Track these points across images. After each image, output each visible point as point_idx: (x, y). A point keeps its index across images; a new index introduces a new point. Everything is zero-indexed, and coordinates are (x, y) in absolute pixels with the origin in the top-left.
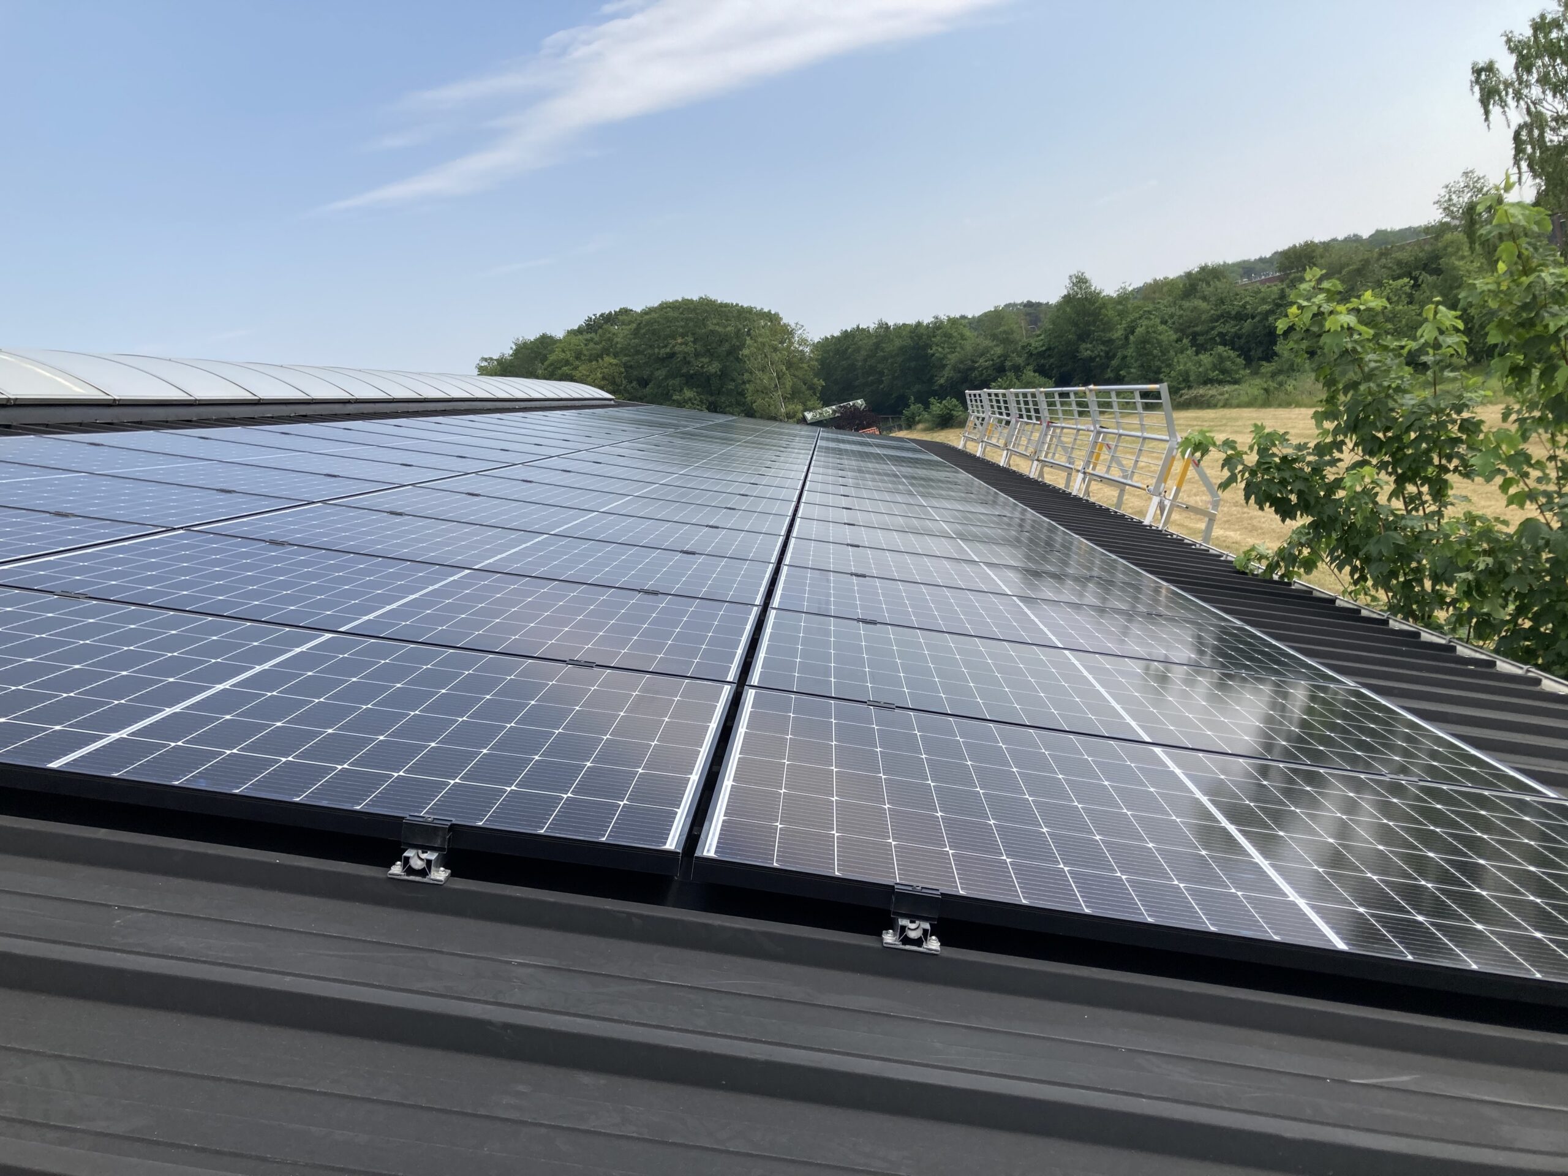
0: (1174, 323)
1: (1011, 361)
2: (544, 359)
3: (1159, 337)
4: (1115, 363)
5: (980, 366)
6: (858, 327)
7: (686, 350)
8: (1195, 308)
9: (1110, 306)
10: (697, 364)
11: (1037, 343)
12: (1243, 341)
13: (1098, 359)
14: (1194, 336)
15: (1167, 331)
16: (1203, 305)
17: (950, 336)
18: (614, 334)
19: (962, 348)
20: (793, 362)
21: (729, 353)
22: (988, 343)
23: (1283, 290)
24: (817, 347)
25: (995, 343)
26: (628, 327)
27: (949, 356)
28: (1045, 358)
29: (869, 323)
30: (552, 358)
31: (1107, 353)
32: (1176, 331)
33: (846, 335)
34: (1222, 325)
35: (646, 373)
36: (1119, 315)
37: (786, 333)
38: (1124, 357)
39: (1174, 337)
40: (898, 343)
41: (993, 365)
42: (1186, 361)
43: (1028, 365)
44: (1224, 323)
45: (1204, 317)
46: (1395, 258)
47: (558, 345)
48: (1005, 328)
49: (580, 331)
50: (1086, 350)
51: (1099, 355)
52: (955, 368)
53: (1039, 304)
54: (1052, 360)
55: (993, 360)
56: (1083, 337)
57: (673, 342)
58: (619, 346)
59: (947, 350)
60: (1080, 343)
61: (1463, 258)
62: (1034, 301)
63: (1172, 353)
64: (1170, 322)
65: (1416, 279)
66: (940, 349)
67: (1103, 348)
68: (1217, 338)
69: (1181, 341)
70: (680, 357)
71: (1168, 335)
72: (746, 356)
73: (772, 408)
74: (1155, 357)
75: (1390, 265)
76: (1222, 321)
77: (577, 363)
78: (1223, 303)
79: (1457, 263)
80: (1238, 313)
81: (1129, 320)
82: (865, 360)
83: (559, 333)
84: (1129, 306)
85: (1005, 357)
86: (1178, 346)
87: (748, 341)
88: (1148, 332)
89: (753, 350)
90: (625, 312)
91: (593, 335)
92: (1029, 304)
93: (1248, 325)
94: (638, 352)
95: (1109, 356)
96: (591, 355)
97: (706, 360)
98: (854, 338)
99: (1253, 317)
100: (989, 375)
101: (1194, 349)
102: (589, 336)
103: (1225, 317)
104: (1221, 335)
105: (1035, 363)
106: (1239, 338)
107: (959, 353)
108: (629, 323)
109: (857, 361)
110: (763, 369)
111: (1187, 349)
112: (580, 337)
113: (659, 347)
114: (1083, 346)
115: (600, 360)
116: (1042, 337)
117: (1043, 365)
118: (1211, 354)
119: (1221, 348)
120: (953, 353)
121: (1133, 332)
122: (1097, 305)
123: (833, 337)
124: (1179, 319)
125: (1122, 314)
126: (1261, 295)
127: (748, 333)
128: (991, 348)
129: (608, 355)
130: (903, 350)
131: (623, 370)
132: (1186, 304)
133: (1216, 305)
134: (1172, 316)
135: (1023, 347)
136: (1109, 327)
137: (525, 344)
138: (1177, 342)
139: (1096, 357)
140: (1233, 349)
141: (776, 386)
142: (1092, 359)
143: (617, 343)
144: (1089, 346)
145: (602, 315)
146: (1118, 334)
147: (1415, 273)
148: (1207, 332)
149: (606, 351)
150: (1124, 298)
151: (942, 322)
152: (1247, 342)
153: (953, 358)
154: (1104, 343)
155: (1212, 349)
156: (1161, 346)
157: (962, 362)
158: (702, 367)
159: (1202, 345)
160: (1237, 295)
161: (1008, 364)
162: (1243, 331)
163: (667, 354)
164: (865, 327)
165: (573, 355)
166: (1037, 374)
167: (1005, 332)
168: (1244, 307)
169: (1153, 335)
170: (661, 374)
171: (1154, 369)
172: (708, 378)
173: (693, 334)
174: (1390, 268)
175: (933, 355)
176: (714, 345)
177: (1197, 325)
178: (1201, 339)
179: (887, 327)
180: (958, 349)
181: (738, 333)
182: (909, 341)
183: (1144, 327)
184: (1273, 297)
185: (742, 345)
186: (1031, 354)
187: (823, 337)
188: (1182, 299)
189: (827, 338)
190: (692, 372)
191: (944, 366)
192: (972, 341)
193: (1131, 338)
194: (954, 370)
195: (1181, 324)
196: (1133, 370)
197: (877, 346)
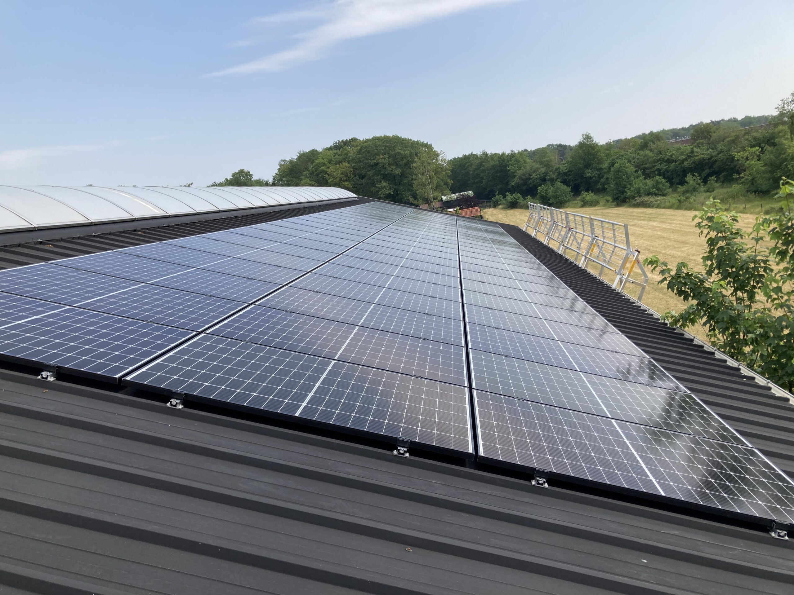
0: (634, 162)
1: (549, 176)
2: (313, 162)
3: (626, 169)
4: (602, 180)
5: (533, 178)
6: (472, 153)
7: (384, 162)
8: (646, 155)
9: (602, 151)
10: (389, 169)
11: (563, 168)
12: (669, 174)
13: (594, 178)
14: (644, 169)
15: (630, 166)
16: (651, 154)
17: (519, 161)
18: (348, 151)
19: (524, 168)
20: (438, 170)
21: (406, 164)
22: (538, 166)
23: (692, 149)
24: (450, 162)
25: (541, 166)
26: (356, 148)
27: (518, 172)
28: (566, 176)
29: (478, 152)
30: (317, 162)
31: (599, 175)
32: (636, 166)
33: (465, 157)
34: (659, 165)
35: (364, 172)
36: (606, 156)
37: (434, 155)
38: (607, 178)
39: (634, 170)
40: (492, 163)
41: (540, 177)
42: (639, 183)
43: (558, 179)
45: (650, 160)
46: (753, 136)
47: (320, 155)
48: (548, 159)
49: (331, 149)
50: (588, 173)
51: (595, 176)
52: (520, 178)
53: (565, 146)
54: (570, 177)
55: (540, 175)
56: (587, 166)
57: (378, 157)
58: (351, 158)
59: (517, 168)
60: (585, 169)
61: (787, 139)
62: (563, 144)
63: (632, 178)
64: (632, 161)
65: (762, 148)
66: (513, 168)
67: (597, 172)
68: (656, 172)
69: (638, 172)
70: (381, 165)
71: (631, 168)
72: (415, 167)
73: (426, 194)
74: (623, 179)
75: (750, 139)
76: (659, 162)
77: (329, 165)
78: (661, 154)
79: (784, 141)
80: (668, 159)
81: (611, 159)
82: (474, 171)
83: (320, 149)
84: (612, 152)
85: (546, 174)
86: (636, 174)
87: (416, 159)
88: (621, 167)
89: (419, 164)
90: (354, 140)
91: (337, 151)
92: (560, 146)
93: (673, 165)
94: (360, 162)
95: (600, 177)
96: (336, 161)
97: (393, 167)
98: (469, 159)
99: (676, 162)
100: (538, 183)
101: (644, 177)
102: (335, 151)
103: (661, 160)
104: (659, 170)
105: (561, 178)
106: (668, 172)
107: (523, 170)
108: (357, 146)
109: (470, 171)
110: (423, 174)
111: (640, 176)
112: (331, 152)
113: (371, 160)
114: (587, 171)
115: (341, 164)
116: (566, 165)
117: (566, 179)
118: (652, 180)
119: (658, 177)
120: (520, 170)
121: (613, 166)
122: (596, 150)
123: (458, 158)
124: (637, 160)
125: (608, 155)
126: (682, 150)
127: (416, 154)
128: (540, 168)
129: (345, 162)
130: (494, 167)
131: (352, 170)
132: (642, 153)
133: (657, 154)
134: (634, 158)
135: (556, 170)
136: (600, 162)
137: (304, 154)
138: (635, 172)
140: (664, 178)
141: (429, 183)
142: (591, 178)
143: (350, 156)
144: (590, 171)
145: (342, 141)
146: (605, 166)
147: (762, 145)
148: (651, 168)
149: (344, 160)
150: (609, 146)
151: (515, 154)
152: (672, 174)
154: (598, 170)
155: (653, 177)
156: (627, 174)
157: (524, 175)
158: (392, 171)
159: (648, 174)
160: (668, 149)
162: (670, 168)
163: (374, 163)
164: (475, 154)
165: (327, 161)
166: (562, 184)
167: (547, 161)
168: (671, 156)
169: (624, 168)
170: (371, 173)
171: (623, 185)
172: (394, 177)
173: (388, 154)
174: (750, 141)
175: (509, 170)
176: (398, 160)
177: (646, 164)
178: (648, 171)
179: (487, 155)
180: (522, 168)
181: (411, 154)
182: (498, 162)
183: (619, 164)
184: (687, 152)
185: (412, 162)
186: (559, 173)
187: (453, 157)
188: (640, 150)
189: (455, 158)
190: (386, 173)
191: (515, 176)
192: (530, 164)
193: (612, 169)
195: (638, 163)
196: (611, 185)
197: (481, 164)
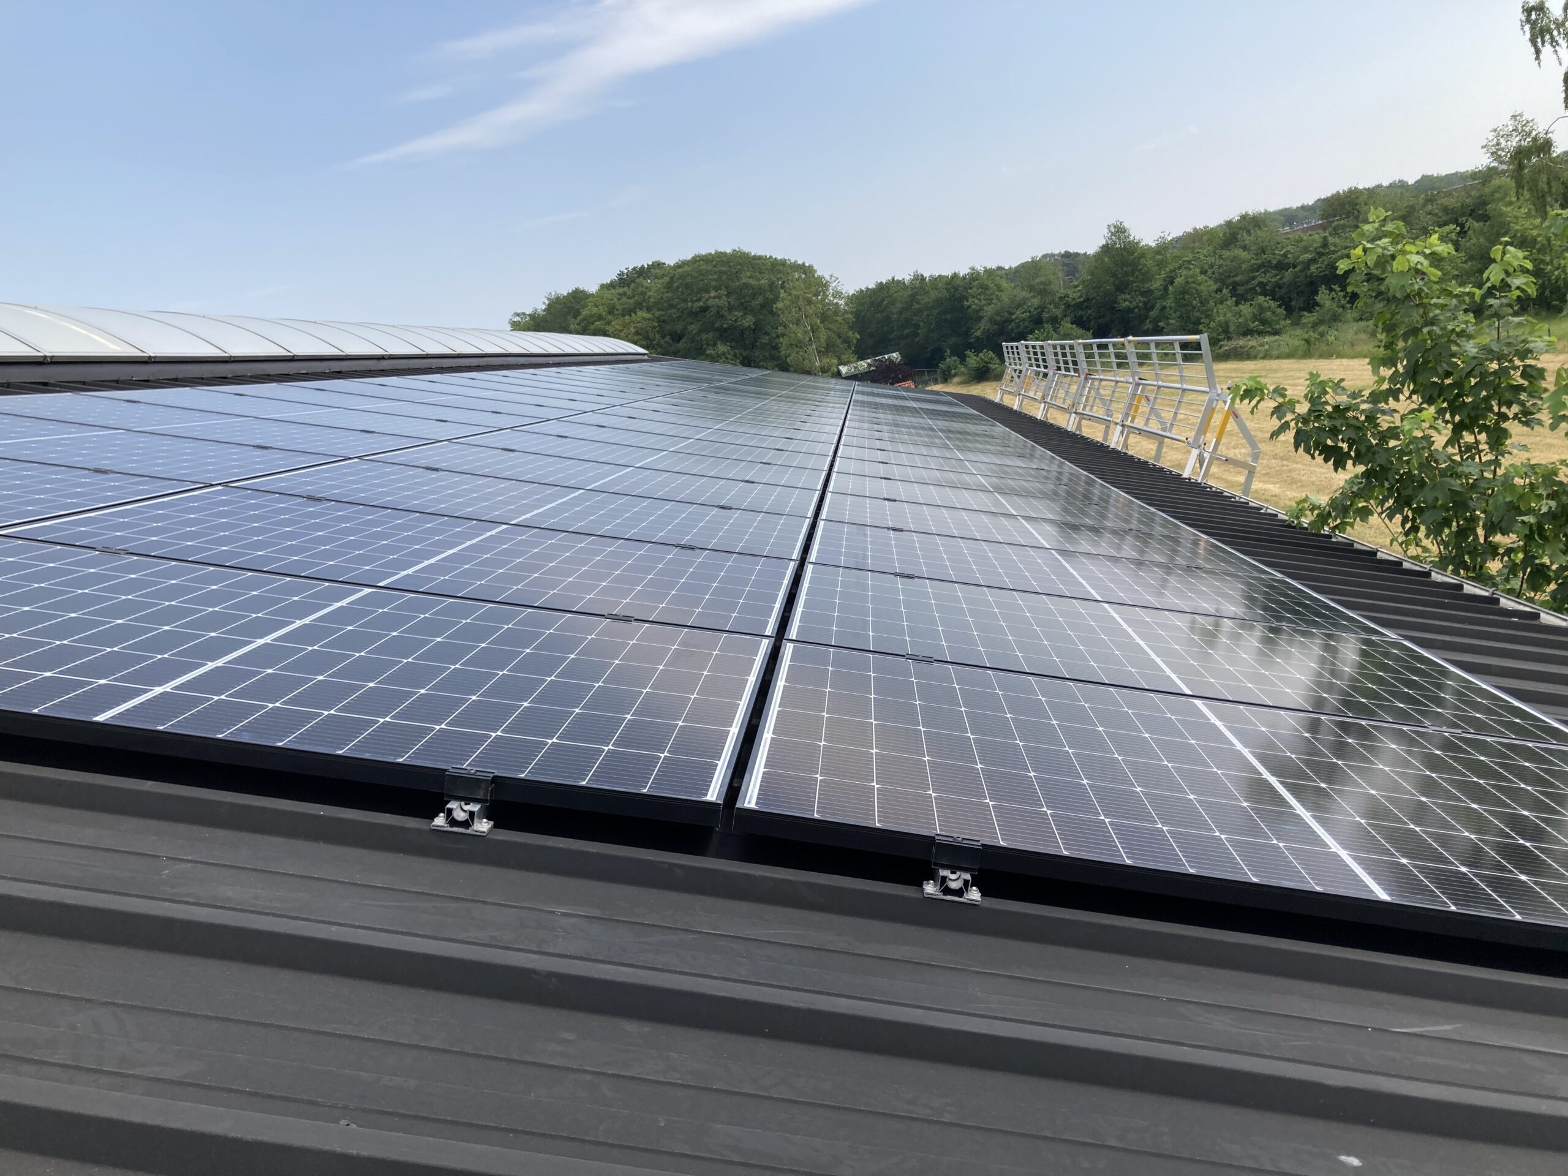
0: (1213, 273)
1: (1048, 312)
2: (577, 314)
3: (1199, 288)
4: (1153, 314)
5: (1017, 318)
6: (893, 278)
7: (719, 304)
8: (1235, 257)
9: (1149, 256)
10: (730, 319)
11: (1075, 295)
12: (1283, 290)
13: (1136, 310)
14: (1234, 287)
15: (1206, 281)
16: (1244, 255)
17: (986, 288)
18: (647, 288)
19: (998, 299)
20: (827, 316)
21: (763, 306)
22: (1025, 294)
23: (1325, 238)
24: (851, 299)
25: (1031, 294)
26: (661, 281)
28: (1082, 310)
29: (904, 275)
30: (585, 312)
31: (1145, 303)
32: (1216, 281)
33: (881, 287)
34: (1263, 275)
35: (679, 328)
36: (1158, 265)
37: (821, 285)
38: (1163, 308)
39: (1215, 287)
40: (934, 295)
41: (1030, 317)
42: (1226, 312)
43: (1065, 316)
44: (1264, 273)
45: (1244, 267)
46: (1442, 205)
47: (591, 299)
48: (1043, 279)
49: (612, 285)
50: (1125, 301)
51: (1138, 307)
52: (991, 321)
53: (1077, 255)
54: (1090, 312)
55: (1030, 312)
56: (1122, 287)
57: (706, 295)
58: (652, 300)
59: (984, 302)
60: (1118, 293)
61: (1510, 203)
62: (1071, 251)
63: (1212, 303)
64: (1210, 272)
65: (1462, 226)
66: (976, 301)
67: (1142, 299)
68: (1258, 289)
69: (1221, 291)
70: (714, 310)
71: (1208, 286)
72: (780, 309)
73: (807, 361)
74: (1194, 308)
75: (1436, 211)
76: (1263, 270)
77: (610, 317)
78: (1264, 252)
79: (1504, 209)
80: (1279, 262)
81: (1168, 269)
82: (900, 313)
83: (592, 288)
84: (1168, 255)
85: (1042, 308)
86: (1218, 296)
87: (782, 294)
88: (1187, 282)
89: (787, 303)
90: (658, 265)
91: (626, 289)
92: (1067, 255)
93: (1288, 275)
94: (671, 306)
95: (1148, 307)
96: (624, 310)
97: (739, 314)
98: (889, 290)
99: (1294, 266)
100: (1026, 327)
101: (1234, 299)
102: (621, 290)
103: (1265, 266)
104: (1262, 285)
105: (1073, 315)
106: (1280, 288)
107: (996, 305)
108: (663, 275)
109: (893, 313)
110: (797, 323)
111: (1227, 300)
112: (612, 291)
113: (692, 301)
114: (1123, 296)
115: (633, 315)
116: (1080, 288)
117: (1081, 317)
118: (1251, 305)
119: (1261, 299)
120: (990, 304)
121: (1172, 283)
122: (1135, 255)
123: (867, 289)
124: (1219, 268)
125: (1161, 264)
126: (1303, 243)
127: (782, 286)
128: (1028, 299)
129: (640, 309)
130: (939, 302)
131: (656, 324)
132: (1226, 254)
133: (1257, 255)
134: (1212, 266)
135: (1061, 298)
136: (1147, 277)
137: (558, 298)
138: (1216, 292)
139: (1134, 308)
140: (1273, 299)
141: (810, 340)
142: (1130, 310)
143: (650, 297)
144: (1128, 296)
145: (634, 269)
146: (1157, 284)
147: (1462, 219)
148: (1247, 282)
149: (639, 306)
150: (1163, 248)
151: (979, 273)
152: (1290, 291)
153: (989, 310)
154: (1143, 294)
155: (1252, 300)
156: (1200, 297)
157: (998, 313)
158: (736, 321)
159: (1242, 295)
160: (1278, 243)
161: (1045, 315)
162: (1284, 280)
163: (701, 307)
164: (900, 279)
165: (606, 309)
166: (1074, 326)
167: (1042, 283)
168: (1285, 255)
169: (1193, 285)
170: (693, 328)
171: (1193, 319)
172: (742, 333)
173: (727, 287)
174: (1436, 215)
175: (969, 307)
176: (748, 299)
177: (1236, 275)
178: (1241, 290)
179: (923, 279)
180: (994, 301)
181: (772, 285)
182: (945, 293)
183: (1183, 278)
184: (1315, 245)
185: (776, 299)
186: (1068, 306)
187: (857, 289)
188: (1222, 249)
189: (862, 291)
190: (725, 326)
191: (981, 318)
192: (1009, 292)
193: (1171, 288)
194: (991, 322)
195: (1220, 274)
196: (1171, 321)
197: (913, 297)
